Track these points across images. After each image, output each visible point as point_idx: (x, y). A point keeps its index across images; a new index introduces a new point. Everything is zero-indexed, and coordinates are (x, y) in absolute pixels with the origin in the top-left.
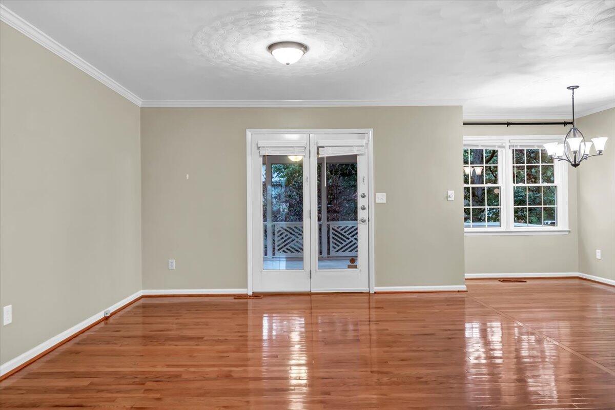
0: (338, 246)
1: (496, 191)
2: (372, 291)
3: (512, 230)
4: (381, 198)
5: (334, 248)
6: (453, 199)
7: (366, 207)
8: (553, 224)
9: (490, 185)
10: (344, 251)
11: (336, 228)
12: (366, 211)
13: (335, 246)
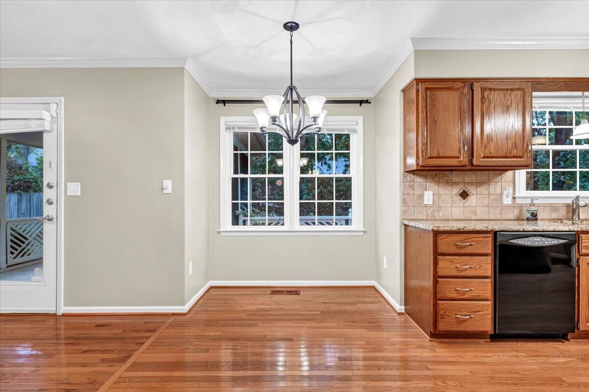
0: (16, 250)
1: (279, 183)
2: (59, 313)
3: (296, 230)
4: (75, 189)
5: (12, 253)
6: (169, 190)
7: (54, 201)
8: (347, 222)
9: (272, 176)
10: (22, 256)
11: (14, 227)
12: (54, 206)
13: (13, 251)
